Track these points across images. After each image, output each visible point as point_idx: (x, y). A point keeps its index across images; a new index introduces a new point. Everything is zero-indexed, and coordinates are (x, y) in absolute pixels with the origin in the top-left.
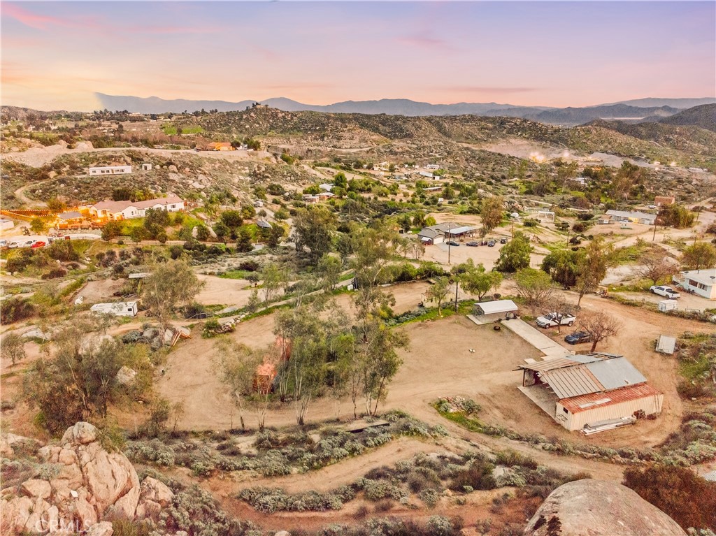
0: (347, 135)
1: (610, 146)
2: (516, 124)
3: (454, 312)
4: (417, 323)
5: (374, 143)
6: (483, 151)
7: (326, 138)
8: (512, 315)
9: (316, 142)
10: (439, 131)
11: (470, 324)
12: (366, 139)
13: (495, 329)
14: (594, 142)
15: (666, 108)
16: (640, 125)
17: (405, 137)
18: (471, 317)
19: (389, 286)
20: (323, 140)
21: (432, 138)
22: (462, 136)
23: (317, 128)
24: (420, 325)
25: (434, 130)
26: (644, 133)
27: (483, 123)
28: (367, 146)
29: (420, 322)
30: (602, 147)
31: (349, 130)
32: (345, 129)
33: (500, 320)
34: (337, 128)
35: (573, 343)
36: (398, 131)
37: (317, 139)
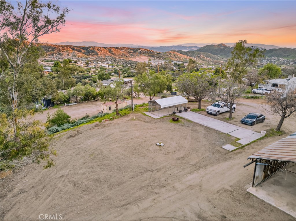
0: (65, 53)
1: (179, 59)
2: (142, 51)
3: (131, 112)
4: (95, 124)
5: (79, 57)
6: (130, 61)
7: (54, 55)
8: (183, 109)
9: (50, 57)
10: (110, 53)
11: (147, 119)
12: (76, 55)
13: (174, 120)
14: (173, 58)
15: (195, 47)
16: (188, 52)
17: (94, 55)
18: (147, 113)
19: (76, 104)
20: (53, 56)
21: (107, 55)
22: (120, 55)
23: (50, 50)
24: (97, 125)
25: (108, 52)
26: (190, 55)
27: (129, 50)
28: (76, 58)
29: (98, 122)
30: (176, 59)
31: (66, 51)
32: (64, 51)
33: (174, 113)
34: (60, 50)
35: (251, 124)
36: (91, 52)
37: (50, 55)
